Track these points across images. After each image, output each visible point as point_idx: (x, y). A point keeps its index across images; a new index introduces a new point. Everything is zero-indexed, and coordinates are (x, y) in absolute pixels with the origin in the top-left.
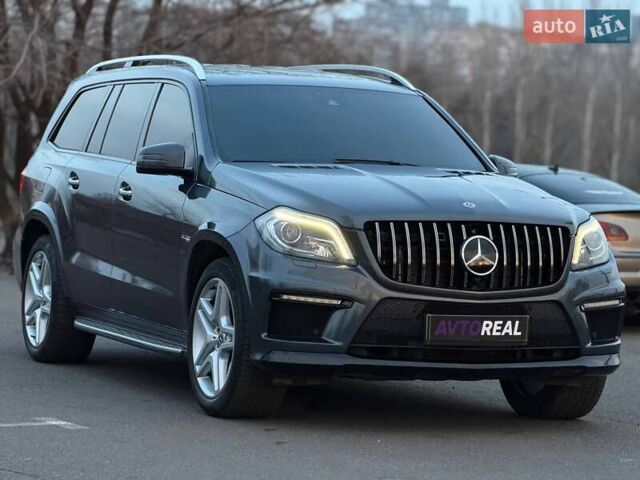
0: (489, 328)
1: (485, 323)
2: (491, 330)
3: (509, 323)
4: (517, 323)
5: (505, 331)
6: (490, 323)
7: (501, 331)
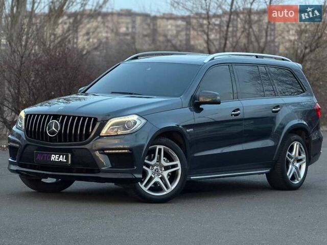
0: (54, 158)
1: (53, 155)
2: (55, 159)
3: (61, 156)
4: (65, 156)
5: (60, 159)
6: (54, 156)
7: (58, 159)
